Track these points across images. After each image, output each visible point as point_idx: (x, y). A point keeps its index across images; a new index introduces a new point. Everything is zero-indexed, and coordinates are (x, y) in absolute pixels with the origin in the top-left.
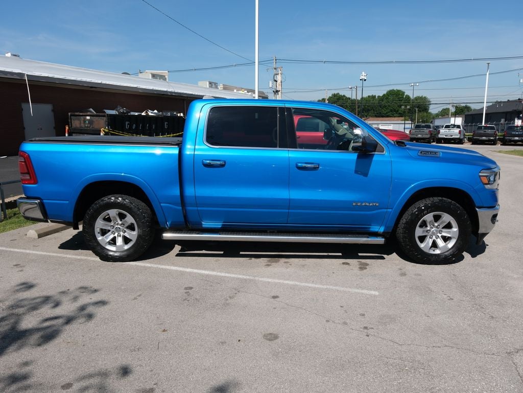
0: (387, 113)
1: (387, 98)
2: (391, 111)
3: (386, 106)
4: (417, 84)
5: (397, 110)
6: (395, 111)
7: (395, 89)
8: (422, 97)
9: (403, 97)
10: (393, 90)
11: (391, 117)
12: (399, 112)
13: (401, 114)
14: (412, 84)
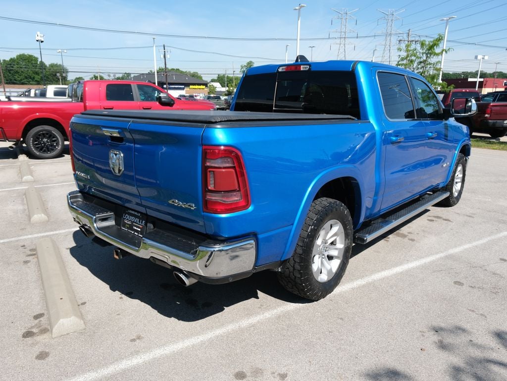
0: (21, 80)
1: (18, 63)
2: (26, 78)
3: (18, 72)
4: (65, 51)
5: (32, 77)
6: (31, 78)
7: (26, 54)
8: (57, 64)
9: (37, 63)
10: (23, 55)
11: (26, 84)
12: (36, 79)
13: (38, 81)
14: (60, 51)
